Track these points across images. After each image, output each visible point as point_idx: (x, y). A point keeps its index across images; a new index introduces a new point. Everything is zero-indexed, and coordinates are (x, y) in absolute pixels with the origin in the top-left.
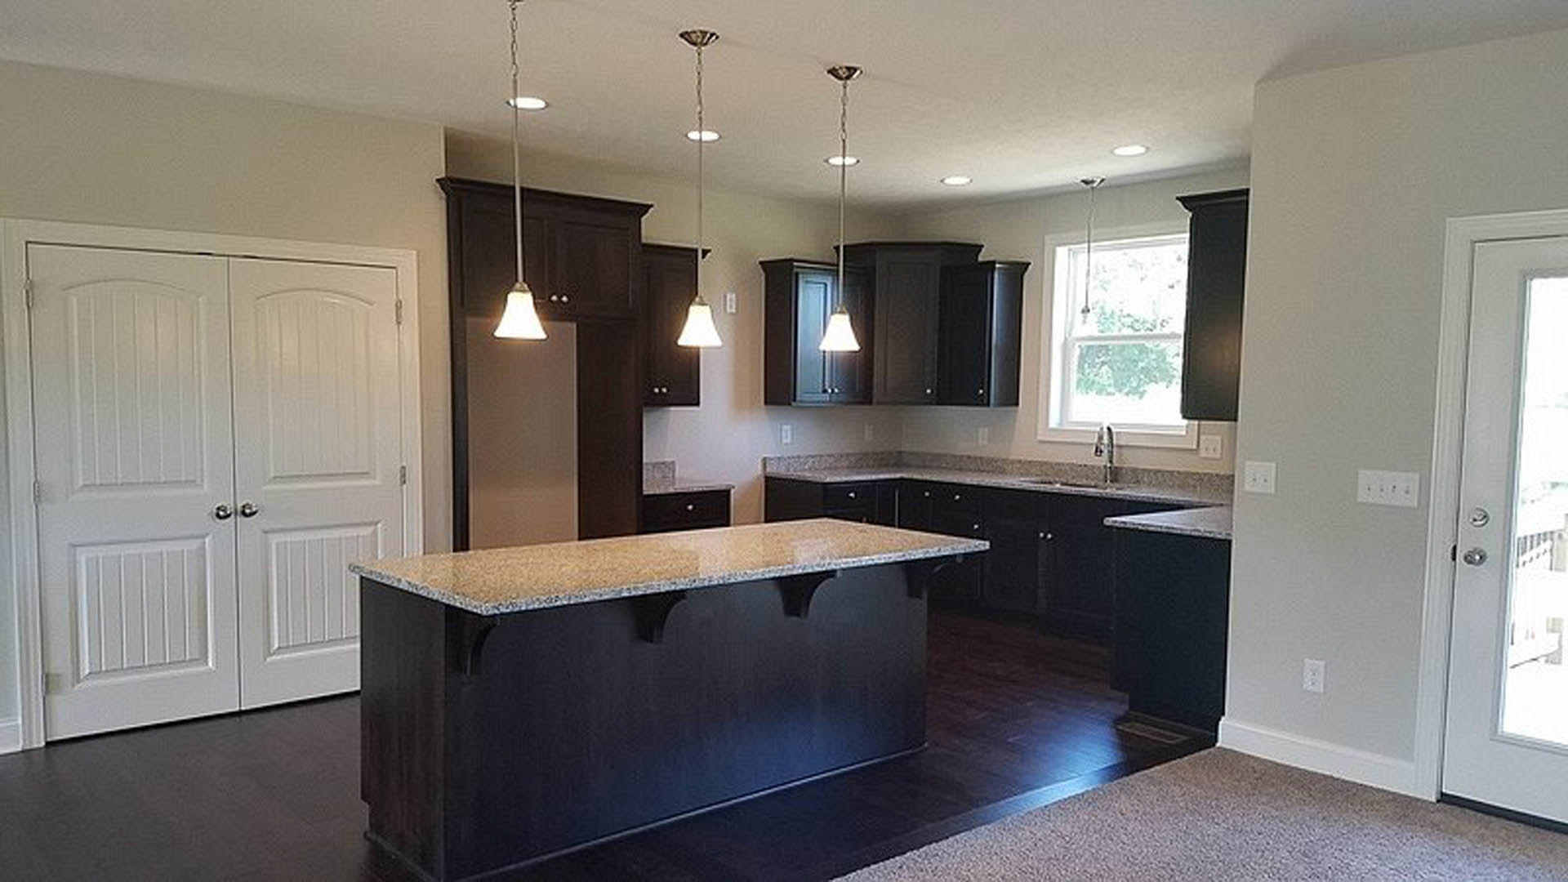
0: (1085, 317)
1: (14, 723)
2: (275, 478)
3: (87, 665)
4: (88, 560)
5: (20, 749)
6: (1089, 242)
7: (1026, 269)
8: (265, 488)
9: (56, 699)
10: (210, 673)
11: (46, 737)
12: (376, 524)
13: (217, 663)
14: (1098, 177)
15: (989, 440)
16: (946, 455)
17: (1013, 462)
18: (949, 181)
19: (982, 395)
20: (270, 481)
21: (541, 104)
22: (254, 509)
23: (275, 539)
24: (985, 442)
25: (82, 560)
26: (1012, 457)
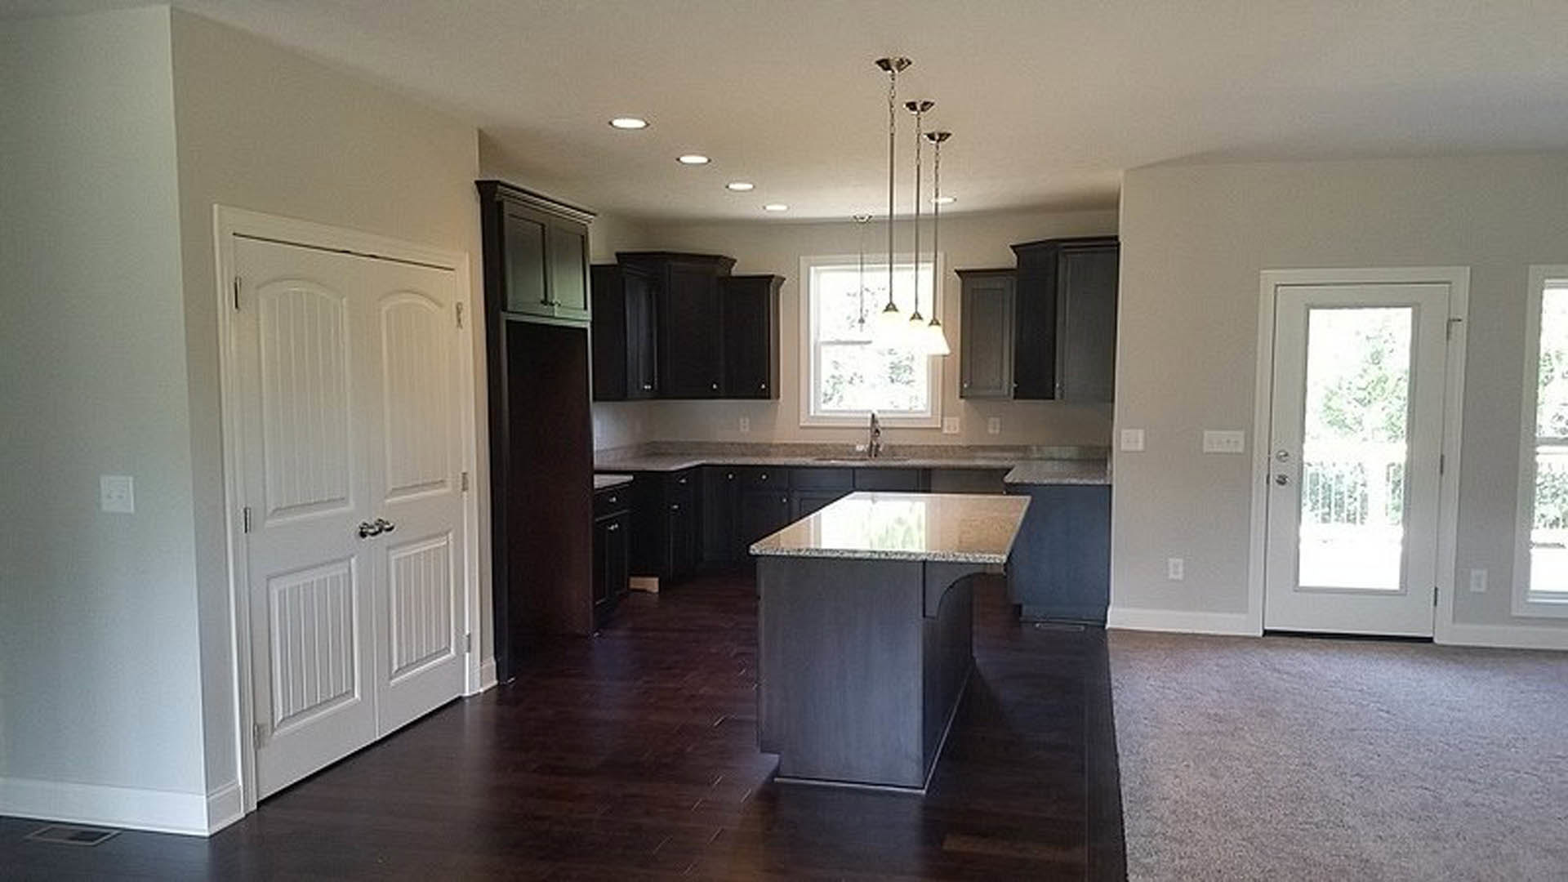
0: (861, 326)
1: (234, 787)
2: (394, 490)
3: (281, 712)
4: (282, 593)
5: (243, 815)
6: (862, 264)
7: (781, 283)
8: (389, 501)
9: (263, 751)
10: (356, 705)
11: (258, 797)
12: (447, 533)
13: (362, 695)
14: (867, 215)
15: (751, 429)
16: (707, 443)
17: (777, 446)
18: (769, 208)
19: (764, 389)
20: (391, 493)
21: (640, 124)
22: (391, 525)
23: (394, 556)
24: (747, 430)
25: (275, 593)
26: (776, 441)
